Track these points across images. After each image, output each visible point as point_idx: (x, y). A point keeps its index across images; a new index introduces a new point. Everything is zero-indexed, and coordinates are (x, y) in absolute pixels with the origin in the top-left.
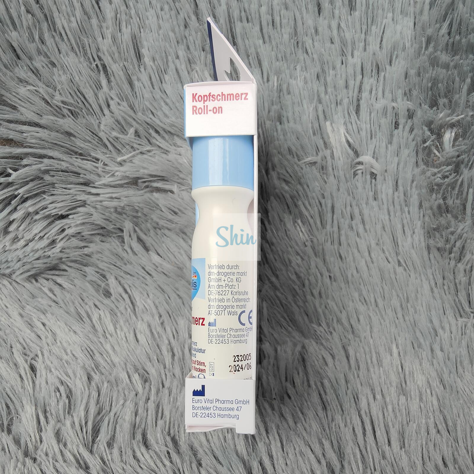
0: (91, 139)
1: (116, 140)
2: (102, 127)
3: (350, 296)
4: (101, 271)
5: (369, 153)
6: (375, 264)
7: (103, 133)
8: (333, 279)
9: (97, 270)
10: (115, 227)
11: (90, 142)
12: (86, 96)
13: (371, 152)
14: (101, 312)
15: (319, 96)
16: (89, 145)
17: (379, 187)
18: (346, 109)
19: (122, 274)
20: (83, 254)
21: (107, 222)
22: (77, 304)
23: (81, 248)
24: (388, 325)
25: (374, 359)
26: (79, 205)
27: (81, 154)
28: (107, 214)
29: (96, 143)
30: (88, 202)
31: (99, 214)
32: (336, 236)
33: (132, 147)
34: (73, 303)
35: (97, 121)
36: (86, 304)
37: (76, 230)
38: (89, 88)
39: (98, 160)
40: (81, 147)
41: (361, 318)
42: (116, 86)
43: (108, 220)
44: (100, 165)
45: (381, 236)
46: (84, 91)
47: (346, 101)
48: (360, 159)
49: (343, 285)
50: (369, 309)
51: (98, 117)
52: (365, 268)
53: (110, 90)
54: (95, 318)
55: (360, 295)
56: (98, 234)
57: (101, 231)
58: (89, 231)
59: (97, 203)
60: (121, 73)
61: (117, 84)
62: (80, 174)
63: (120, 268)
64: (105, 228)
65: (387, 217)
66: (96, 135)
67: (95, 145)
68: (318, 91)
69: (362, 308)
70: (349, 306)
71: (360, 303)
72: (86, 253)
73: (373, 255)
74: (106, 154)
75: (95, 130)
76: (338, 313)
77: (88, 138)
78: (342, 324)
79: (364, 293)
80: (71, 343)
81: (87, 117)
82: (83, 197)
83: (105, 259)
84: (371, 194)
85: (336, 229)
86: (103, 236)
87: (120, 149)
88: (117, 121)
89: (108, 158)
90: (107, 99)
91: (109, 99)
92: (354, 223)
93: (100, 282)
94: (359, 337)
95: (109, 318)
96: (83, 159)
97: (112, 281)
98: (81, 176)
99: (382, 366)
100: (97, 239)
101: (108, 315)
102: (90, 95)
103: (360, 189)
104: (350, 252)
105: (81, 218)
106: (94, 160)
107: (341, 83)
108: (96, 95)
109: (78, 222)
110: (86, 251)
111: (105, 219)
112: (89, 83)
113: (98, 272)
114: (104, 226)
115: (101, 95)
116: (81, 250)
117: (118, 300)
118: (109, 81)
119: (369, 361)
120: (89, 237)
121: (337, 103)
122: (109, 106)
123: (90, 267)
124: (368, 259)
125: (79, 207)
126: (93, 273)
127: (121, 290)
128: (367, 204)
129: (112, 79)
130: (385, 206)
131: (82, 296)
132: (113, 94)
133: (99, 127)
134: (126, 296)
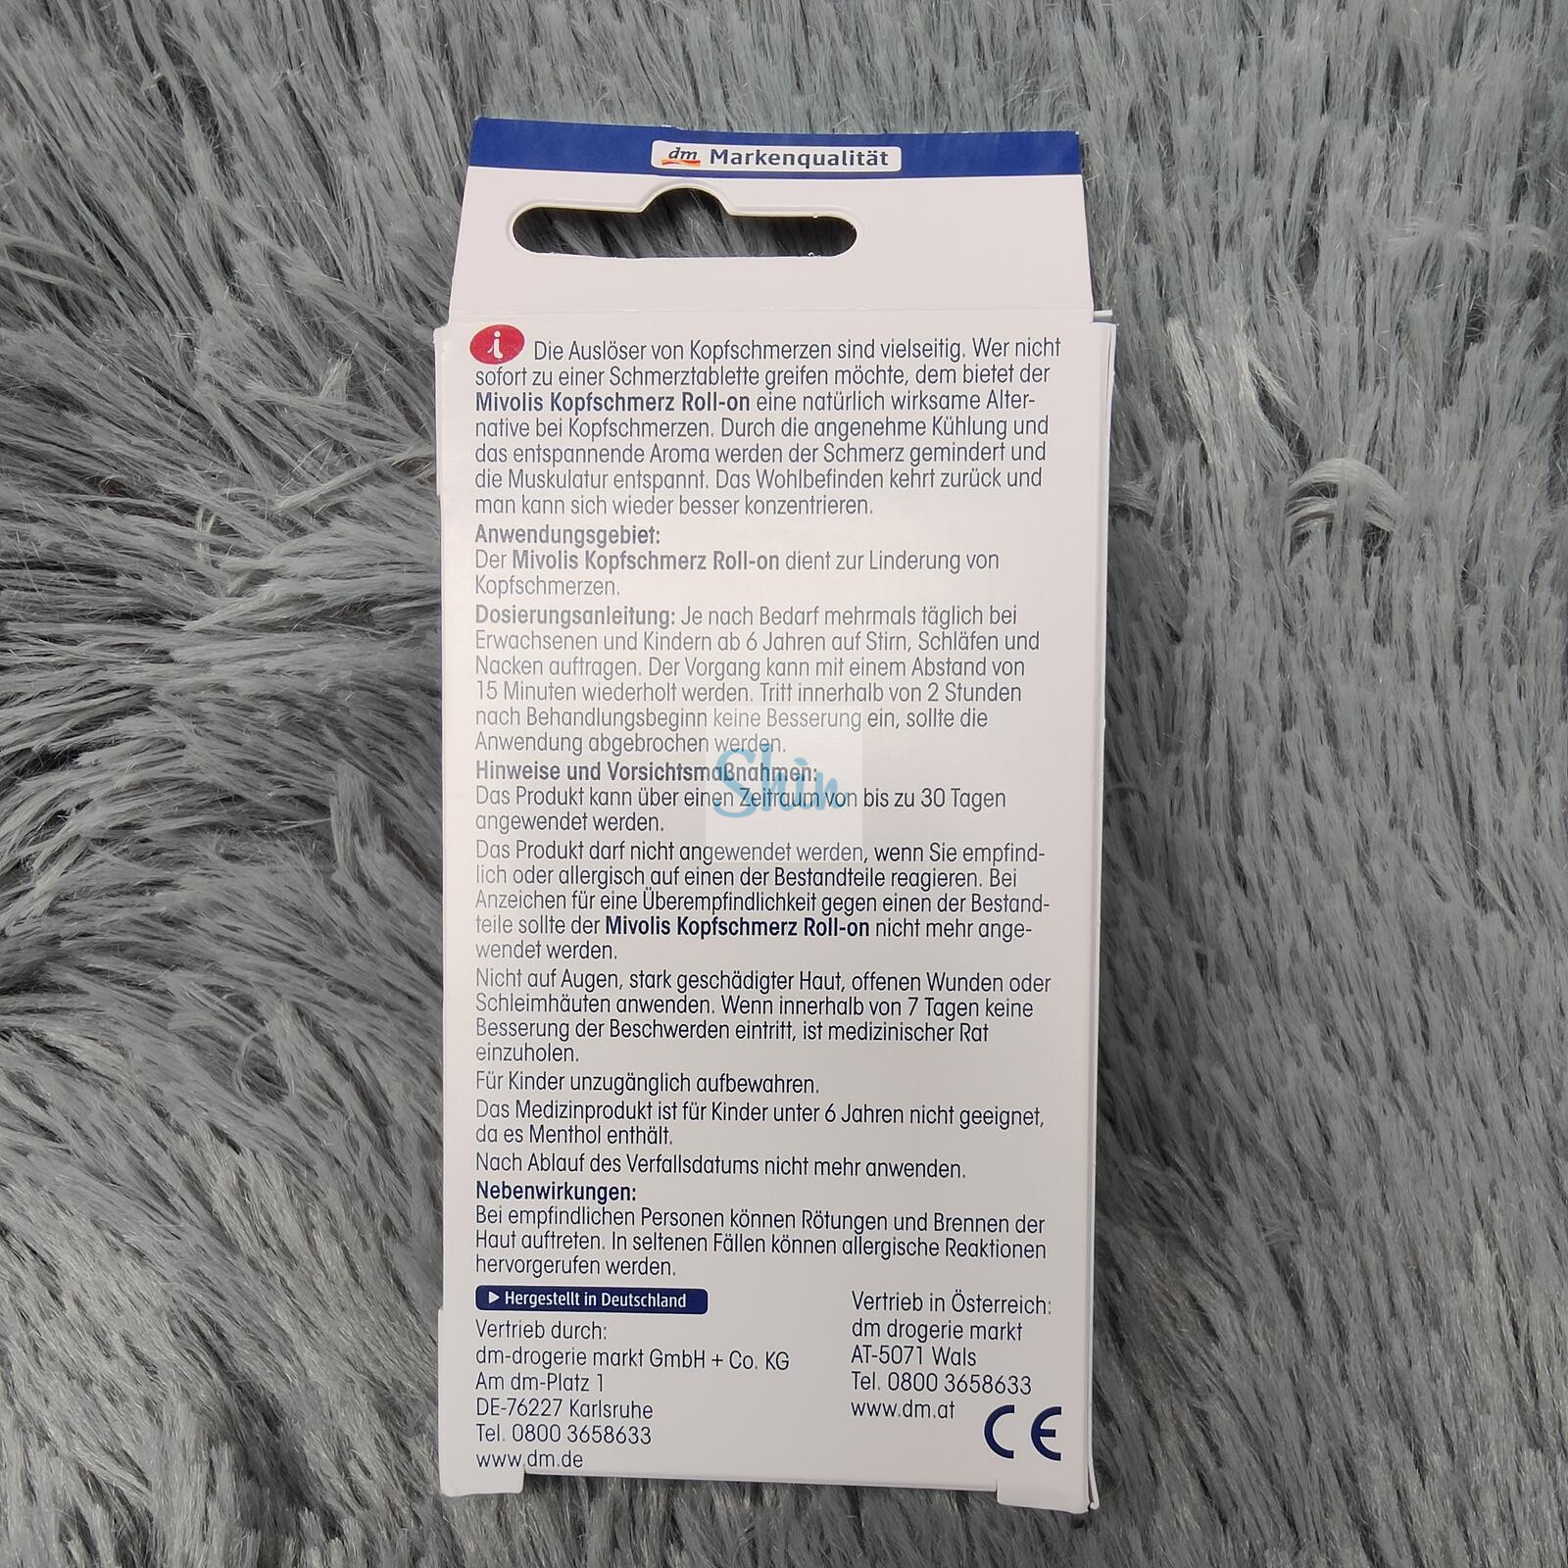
0: (157, 416)
1: (267, 416)
2: (203, 361)
3: (1284, 1039)
4: (232, 985)
5: (1352, 446)
6: (1389, 906)
7: (207, 386)
8: (1212, 971)
9: (214, 980)
10: (286, 791)
11: (152, 432)
12: (124, 225)
13: (1359, 443)
14: (246, 1162)
15: (1137, 209)
16: (151, 443)
17: (1398, 588)
18: (1257, 261)
19: (324, 994)
20: (152, 916)
21: (250, 774)
22: (139, 1133)
23: (139, 890)
24: (1448, 1153)
25: (1403, 1299)
26: (120, 705)
27: (115, 488)
28: (248, 740)
29: (179, 437)
30: (161, 694)
31: (214, 742)
32: (1219, 793)
33: (338, 447)
34: (122, 1132)
35: (179, 336)
36: (180, 1131)
37: (113, 816)
38: (134, 186)
39: (191, 509)
40: (111, 456)
41: (1338, 1127)
42: (258, 178)
43: (253, 764)
44: (202, 531)
45: (1409, 786)
46: (111, 201)
47: (1258, 228)
48: (1319, 473)
49: (1254, 994)
50: (1363, 1090)
51: (182, 318)
52: (1346, 923)
53: (229, 196)
54: (220, 1192)
55: (1329, 1030)
56: (213, 827)
57: (222, 815)
58: (171, 816)
59: (202, 694)
60: (279, 117)
61: (262, 167)
62: (113, 575)
63: (315, 971)
64: (239, 798)
65: (1433, 711)
66: (175, 399)
67: (178, 446)
68: (1135, 188)
69: (1338, 1086)
70: (1284, 1082)
71: (1329, 1068)
72: (163, 910)
73: (1375, 866)
74: (226, 480)
75: (172, 377)
76: (1241, 1110)
77: (141, 413)
78: (1261, 1157)
79: (1344, 1022)
80: (122, 1300)
81: (130, 319)
82: (137, 672)
83: (249, 934)
84: (1366, 615)
85: (1218, 764)
86: (233, 832)
87: (286, 457)
88: (271, 334)
89: (233, 498)
90: (216, 236)
91: (228, 237)
92: (1292, 737)
93: (230, 1034)
94: (1333, 1207)
95: (279, 1185)
96: (122, 510)
97: (282, 1027)
98: (121, 581)
99: (1437, 1323)
100: (209, 847)
101: (275, 1173)
102: (141, 220)
103: (1321, 598)
104: (1281, 858)
105: (134, 761)
106: (174, 510)
107: (1239, 148)
108: (167, 219)
109: (121, 782)
110: (163, 902)
111: (238, 763)
112: (129, 165)
113: (218, 990)
114: (236, 789)
115: (189, 221)
116: (139, 900)
117: (313, 1108)
118: (222, 158)
119: (1383, 1309)
120: (173, 842)
121: (1216, 236)
122: (226, 268)
123: (180, 972)
124: (1356, 882)
125: (121, 714)
126: (199, 993)
127: (321, 1062)
128: (1348, 655)
129: (236, 144)
130: (1424, 667)
131: (156, 1096)
132: (243, 212)
133: (188, 362)
134: (345, 1090)
